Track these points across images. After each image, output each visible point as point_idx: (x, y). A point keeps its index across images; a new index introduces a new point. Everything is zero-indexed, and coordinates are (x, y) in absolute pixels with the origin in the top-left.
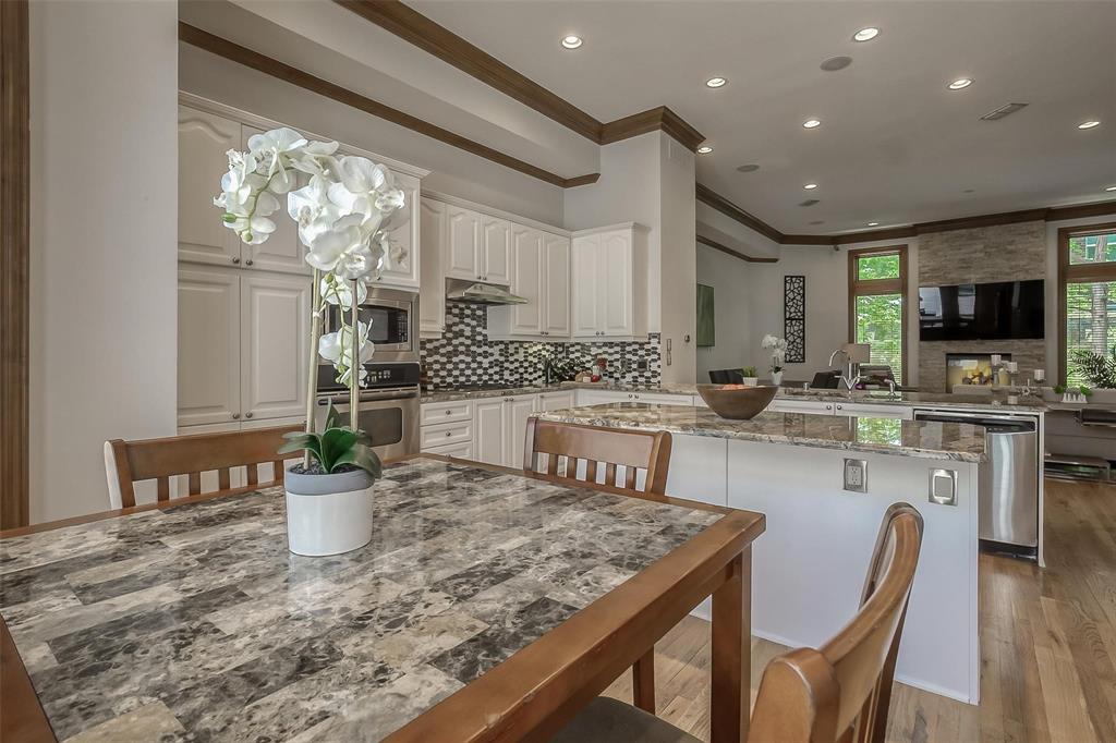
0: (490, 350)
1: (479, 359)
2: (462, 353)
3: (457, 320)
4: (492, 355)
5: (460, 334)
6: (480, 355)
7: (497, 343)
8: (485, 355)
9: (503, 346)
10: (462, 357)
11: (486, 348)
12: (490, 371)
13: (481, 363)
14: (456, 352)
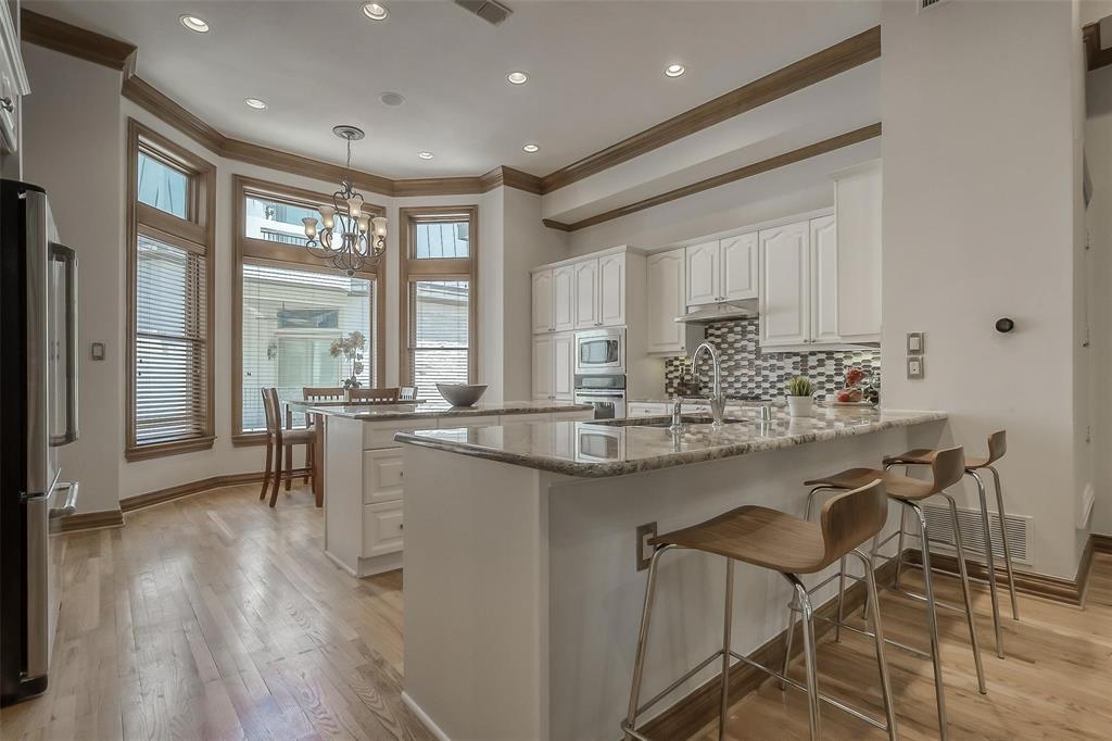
0: (780, 364)
1: (764, 372)
2: (744, 367)
3: (739, 337)
4: (781, 368)
5: (744, 349)
6: (765, 368)
7: (789, 355)
8: (773, 368)
9: (799, 359)
10: (744, 371)
11: (775, 362)
12: (779, 385)
13: (767, 376)
14: (737, 366)
